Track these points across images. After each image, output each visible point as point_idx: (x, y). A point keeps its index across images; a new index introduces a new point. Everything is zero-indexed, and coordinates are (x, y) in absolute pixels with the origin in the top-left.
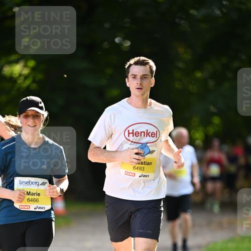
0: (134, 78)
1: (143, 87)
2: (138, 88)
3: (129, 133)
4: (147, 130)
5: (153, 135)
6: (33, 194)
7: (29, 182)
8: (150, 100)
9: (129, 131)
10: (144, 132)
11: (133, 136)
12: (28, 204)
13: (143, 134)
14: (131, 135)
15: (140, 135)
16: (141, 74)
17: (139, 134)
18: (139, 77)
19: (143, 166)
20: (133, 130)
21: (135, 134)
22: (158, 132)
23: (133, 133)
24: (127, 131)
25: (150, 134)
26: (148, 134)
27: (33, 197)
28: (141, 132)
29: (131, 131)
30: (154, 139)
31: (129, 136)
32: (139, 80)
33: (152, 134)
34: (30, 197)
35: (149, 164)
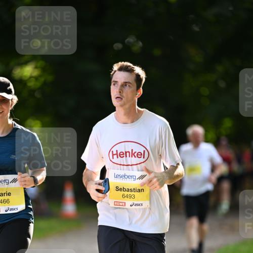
0: (115, 84)
1: (123, 96)
2: (117, 98)
3: (113, 155)
4: (132, 150)
5: (139, 155)
6: (2, 194)
9: (112, 151)
10: (129, 152)
11: (118, 157)
13: (128, 154)
14: (115, 156)
15: (125, 155)
16: (123, 81)
17: (123, 154)
18: (120, 83)
19: (133, 193)
20: (117, 151)
21: (120, 155)
23: (117, 154)
25: (136, 154)
26: (133, 154)
27: (2, 198)
28: (126, 152)
29: (115, 153)
31: (113, 158)
32: (119, 88)
33: (137, 155)
35: (139, 191)
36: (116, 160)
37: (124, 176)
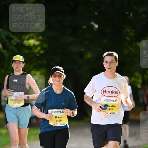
0: (107, 63)
2: (109, 68)
3: (104, 92)
4: (113, 90)
5: (116, 93)
6: (58, 118)
7: (56, 112)
8: (116, 73)
9: (103, 90)
10: (111, 91)
12: (56, 123)
13: (111, 92)
16: (110, 61)
18: (109, 62)
19: (112, 108)
21: (107, 92)
22: (118, 91)
23: (105, 91)
24: (102, 90)
25: (114, 92)
26: (113, 92)
27: (59, 119)
28: (110, 91)
30: (116, 95)
32: (109, 64)
33: (115, 93)
34: (57, 119)
35: (115, 107)
36: (105, 94)
37: (108, 100)
